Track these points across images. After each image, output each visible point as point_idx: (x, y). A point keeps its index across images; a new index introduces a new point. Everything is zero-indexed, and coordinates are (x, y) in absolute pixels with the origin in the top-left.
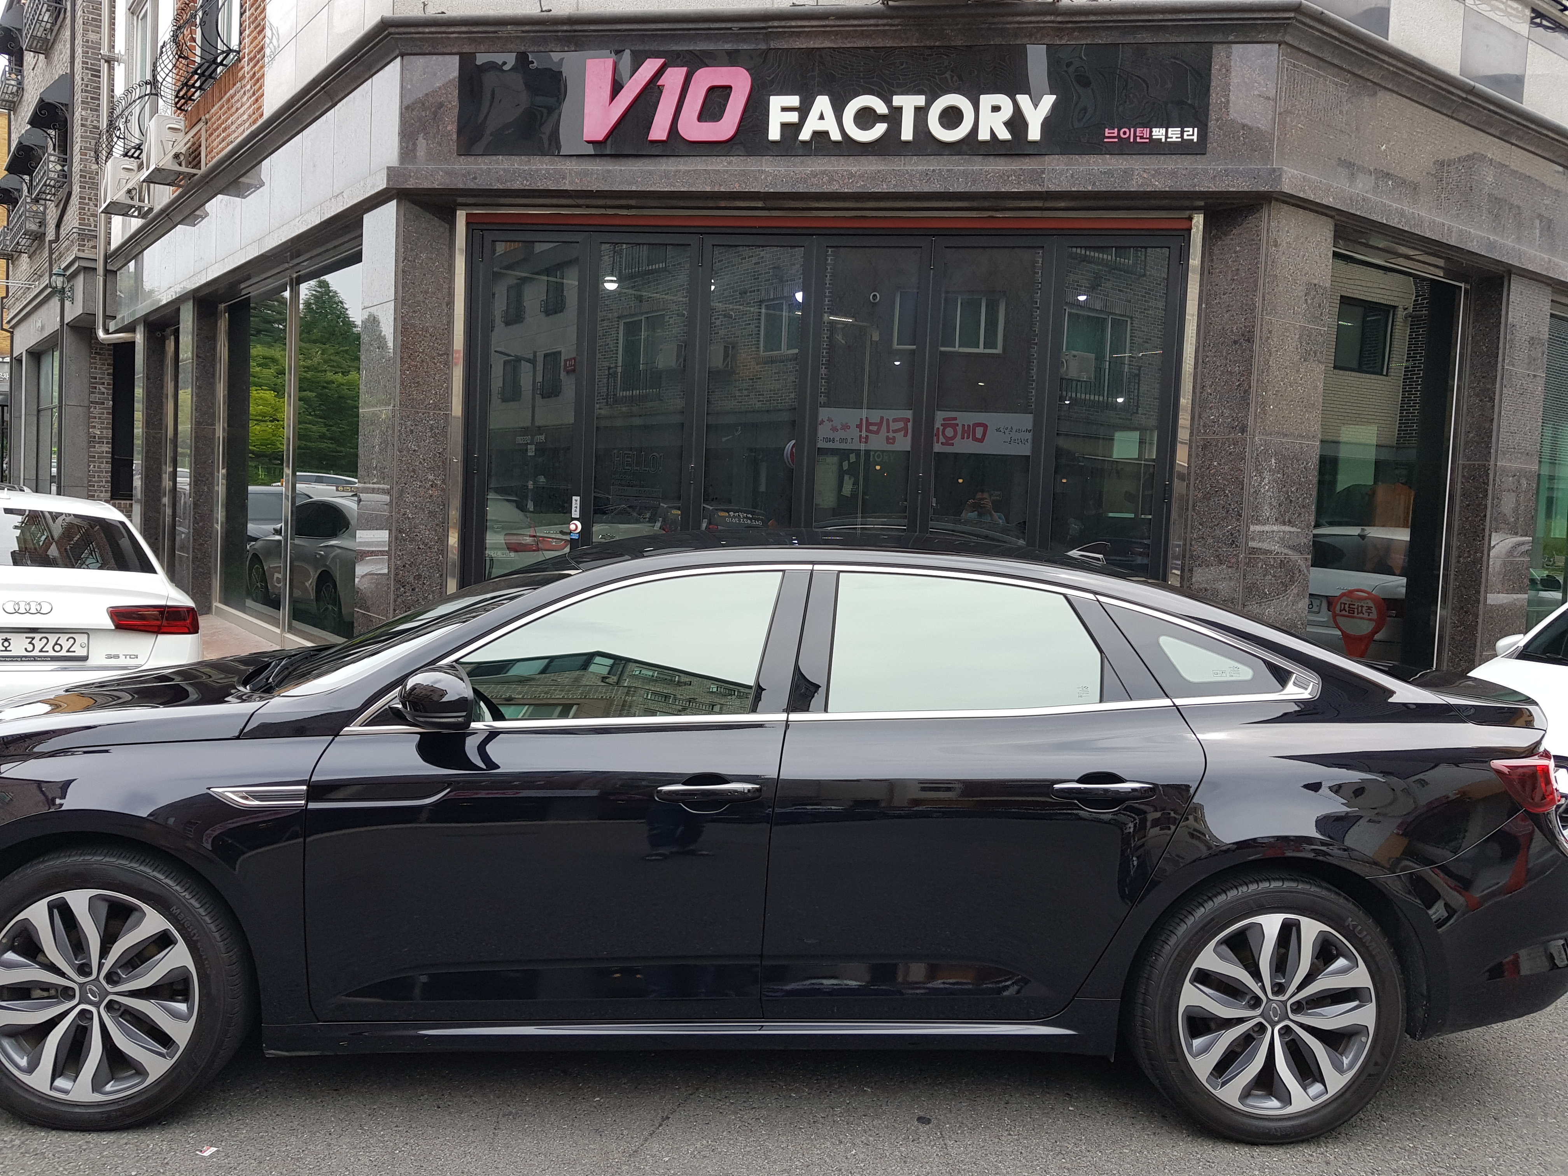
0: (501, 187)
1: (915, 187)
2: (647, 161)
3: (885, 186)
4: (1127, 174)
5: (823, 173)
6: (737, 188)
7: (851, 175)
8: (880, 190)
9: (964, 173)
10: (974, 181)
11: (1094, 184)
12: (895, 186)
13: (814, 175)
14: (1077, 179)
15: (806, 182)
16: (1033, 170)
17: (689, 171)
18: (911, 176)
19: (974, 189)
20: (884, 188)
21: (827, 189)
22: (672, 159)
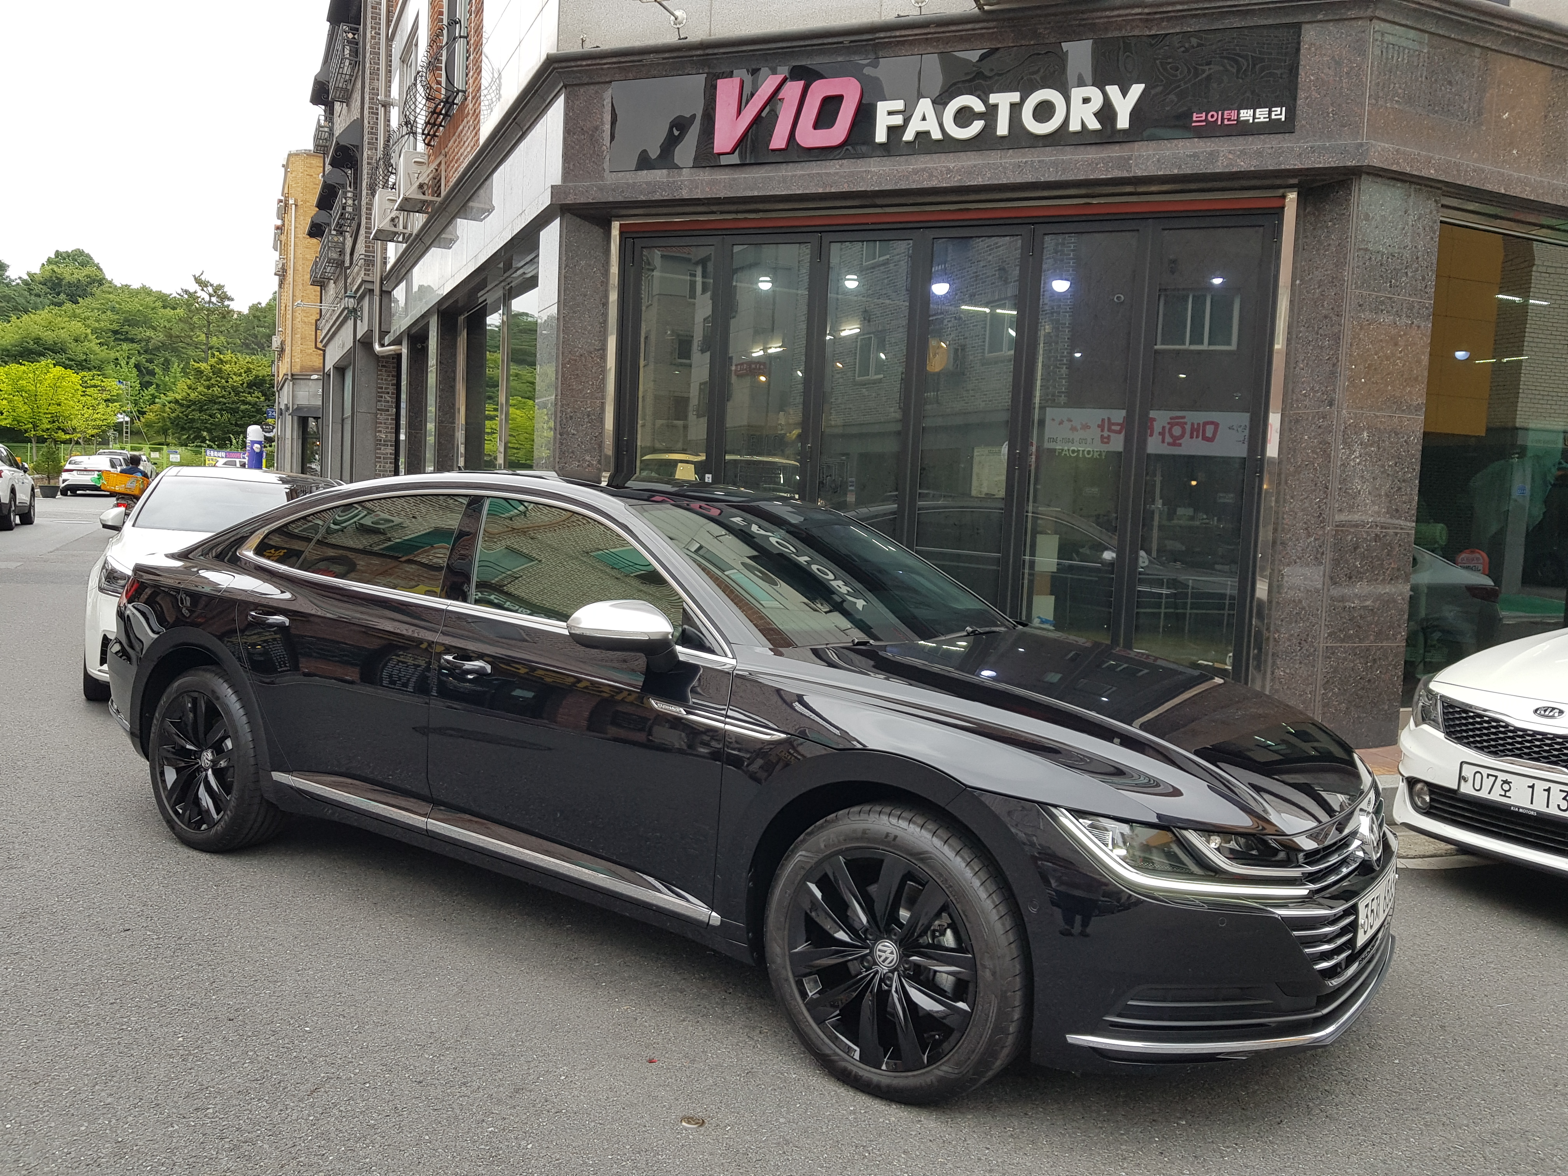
0: (644, 199)
1: (1008, 178)
2: (767, 167)
3: (980, 180)
4: (1213, 156)
5: (924, 170)
6: (845, 188)
7: (949, 170)
8: (976, 183)
9: (1055, 164)
10: (1064, 169)
11: (1180, 167)
12: (989, 179)
13: (916, 172)
14: (1163, 163)
15: (908, 179)
16: (1120, 157)
17: (804, 175)
18: (1004, 168)
19: (1064, 178)
20: (979, 181)
21: (926, 184)
22: (791, 165)
